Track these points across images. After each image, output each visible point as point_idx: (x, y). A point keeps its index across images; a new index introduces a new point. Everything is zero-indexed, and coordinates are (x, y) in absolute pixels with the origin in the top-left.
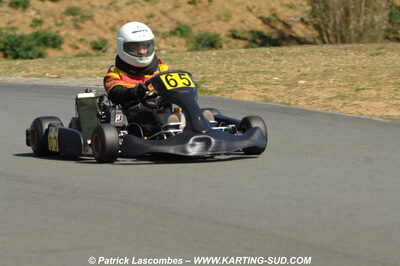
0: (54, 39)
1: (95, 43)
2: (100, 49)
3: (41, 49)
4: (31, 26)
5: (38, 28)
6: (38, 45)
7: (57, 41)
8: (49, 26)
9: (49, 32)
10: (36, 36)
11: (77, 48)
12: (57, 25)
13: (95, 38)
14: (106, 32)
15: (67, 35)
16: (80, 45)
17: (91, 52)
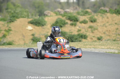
0: (85, 36)
1: (99, 38)
2: (100, 39)
3: (80, 39)
4: (77, 32)
5: (79, 32)
6: (79, 38)
7: (86, 37)
8: (83, 32)
9: (83, 34)
10: (79, 35)
11: (92, 39)
12: (86, 31)
13: (98, 36)
14: (102, 34)
15: (89, 35)
16: (93, 38)
17: (97, 40)
